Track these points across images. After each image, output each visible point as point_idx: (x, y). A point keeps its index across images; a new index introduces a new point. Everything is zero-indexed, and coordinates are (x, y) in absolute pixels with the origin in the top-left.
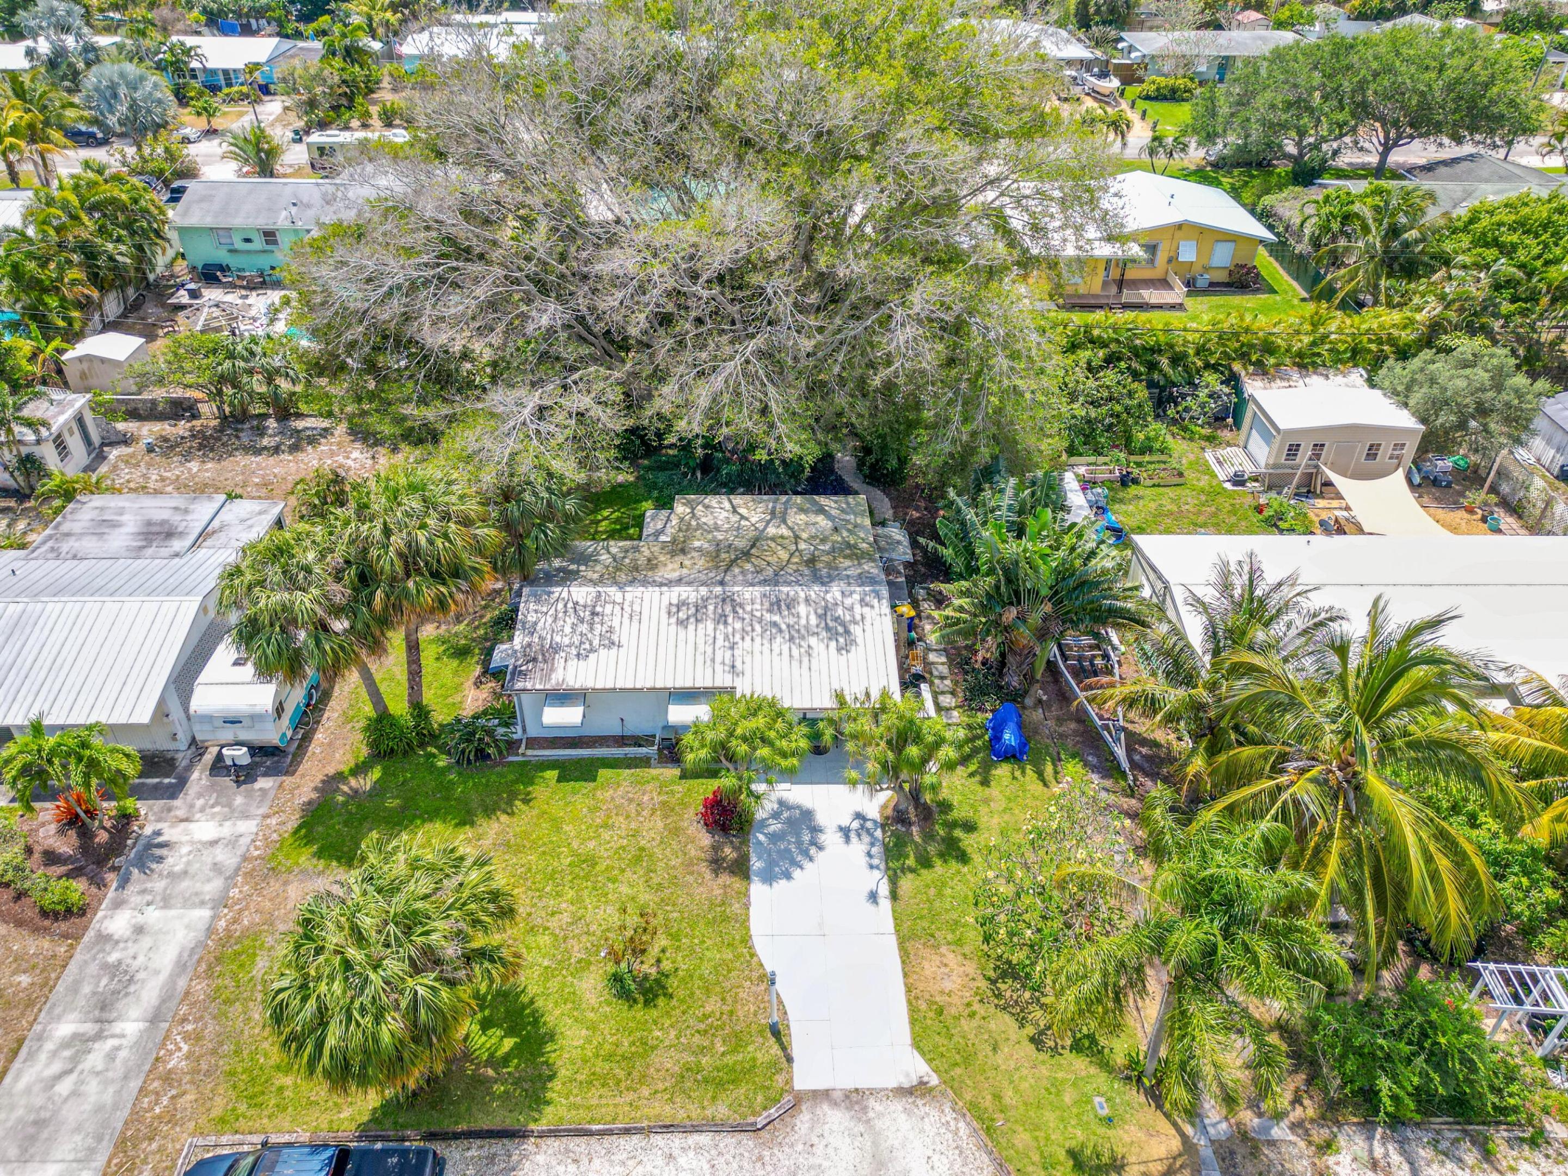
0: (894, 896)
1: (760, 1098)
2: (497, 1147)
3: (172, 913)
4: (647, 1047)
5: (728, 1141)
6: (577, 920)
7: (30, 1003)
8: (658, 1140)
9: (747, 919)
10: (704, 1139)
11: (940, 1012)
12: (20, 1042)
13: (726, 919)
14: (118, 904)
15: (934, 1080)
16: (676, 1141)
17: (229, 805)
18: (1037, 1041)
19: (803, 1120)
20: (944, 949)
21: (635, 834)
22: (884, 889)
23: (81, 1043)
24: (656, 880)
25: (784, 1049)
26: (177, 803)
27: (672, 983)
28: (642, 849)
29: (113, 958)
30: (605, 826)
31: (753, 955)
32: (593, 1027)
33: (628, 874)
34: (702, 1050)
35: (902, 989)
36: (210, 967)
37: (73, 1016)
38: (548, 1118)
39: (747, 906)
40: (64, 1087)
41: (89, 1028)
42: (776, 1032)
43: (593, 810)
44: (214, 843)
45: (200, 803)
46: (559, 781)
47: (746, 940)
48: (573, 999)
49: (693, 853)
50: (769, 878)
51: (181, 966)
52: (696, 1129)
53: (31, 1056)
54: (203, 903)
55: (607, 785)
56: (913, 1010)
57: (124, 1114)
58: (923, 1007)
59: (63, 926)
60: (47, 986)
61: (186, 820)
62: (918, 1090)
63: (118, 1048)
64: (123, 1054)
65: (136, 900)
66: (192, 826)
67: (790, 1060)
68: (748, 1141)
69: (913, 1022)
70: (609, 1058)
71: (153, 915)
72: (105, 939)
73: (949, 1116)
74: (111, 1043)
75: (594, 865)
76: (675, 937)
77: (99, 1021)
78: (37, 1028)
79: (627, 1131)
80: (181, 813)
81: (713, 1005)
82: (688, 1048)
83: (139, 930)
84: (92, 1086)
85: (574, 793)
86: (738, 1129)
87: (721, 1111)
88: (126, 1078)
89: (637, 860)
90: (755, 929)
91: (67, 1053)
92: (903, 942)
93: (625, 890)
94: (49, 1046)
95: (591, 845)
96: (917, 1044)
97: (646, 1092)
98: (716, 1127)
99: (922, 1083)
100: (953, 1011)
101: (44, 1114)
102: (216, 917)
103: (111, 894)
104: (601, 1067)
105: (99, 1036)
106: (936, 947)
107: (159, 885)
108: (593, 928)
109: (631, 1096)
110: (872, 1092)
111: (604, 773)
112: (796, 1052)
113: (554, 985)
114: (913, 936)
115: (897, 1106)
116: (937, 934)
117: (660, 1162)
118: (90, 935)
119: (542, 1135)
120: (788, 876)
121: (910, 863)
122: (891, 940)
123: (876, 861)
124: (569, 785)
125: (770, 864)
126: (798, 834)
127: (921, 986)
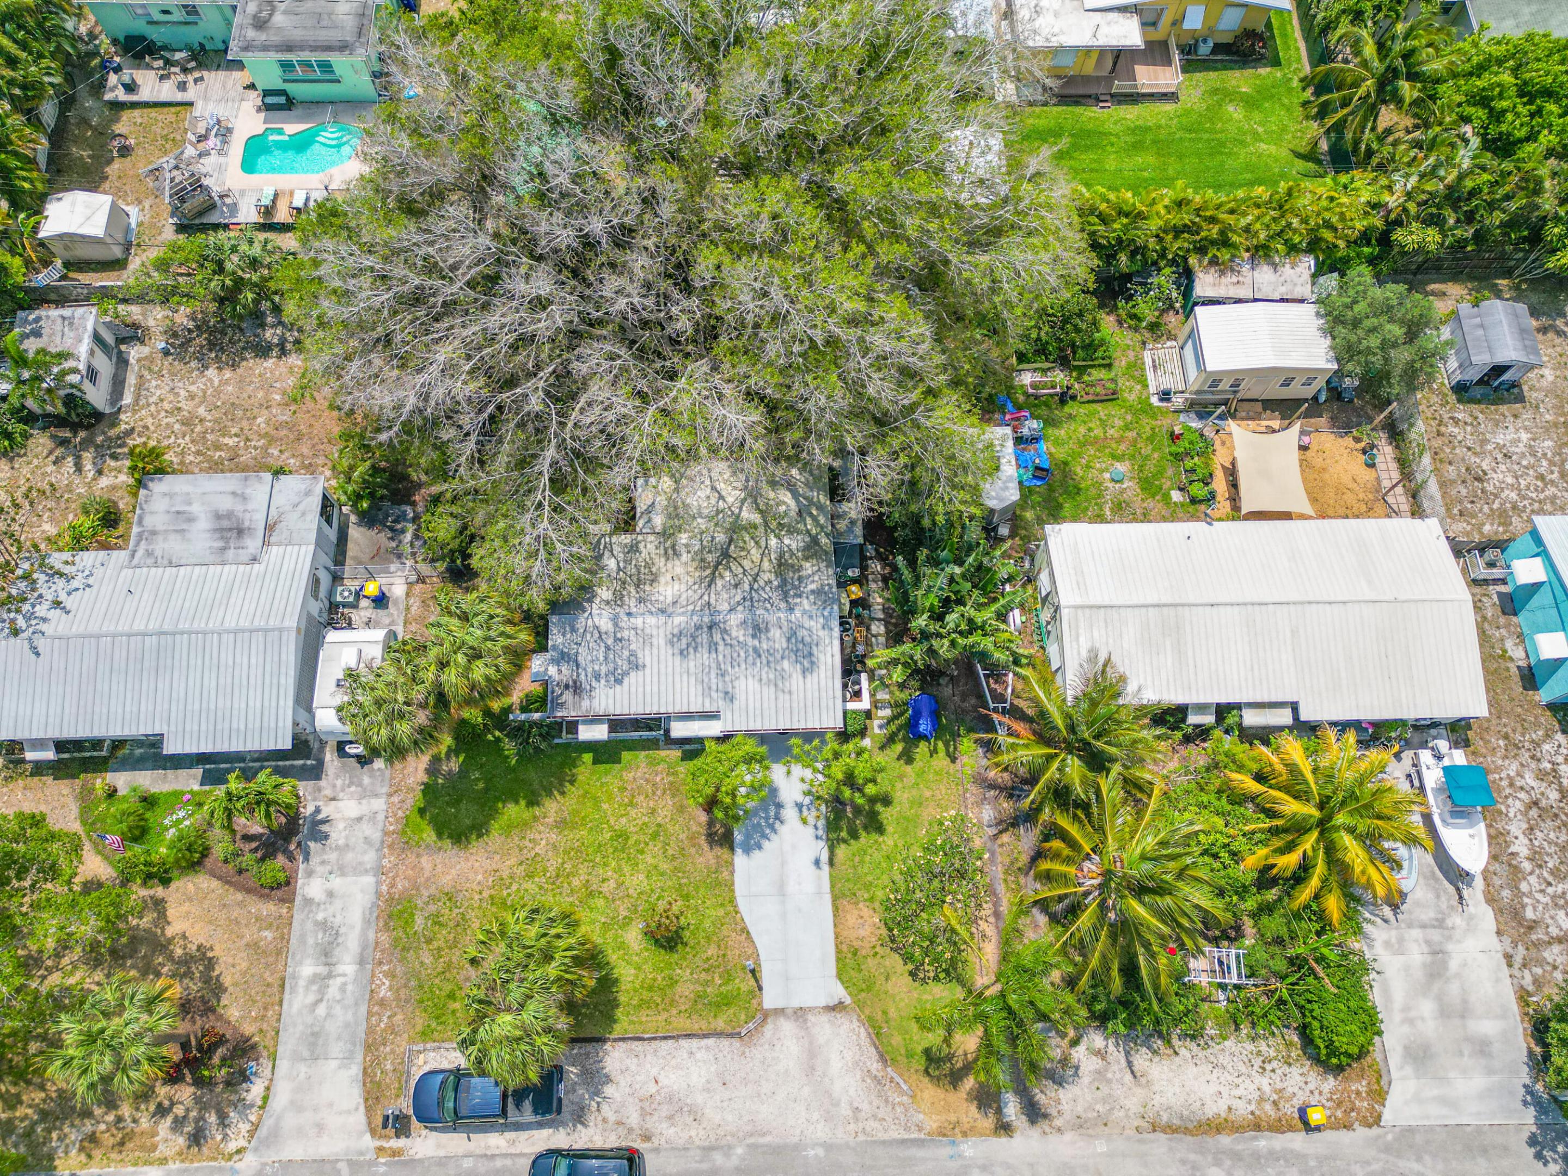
0: (831, 863)
1: (743, 1017)
2: (589, 1047)
3: (349, 879)
4: (673, 982)
5: (725, 1043)
6: (620, 885)
7: (279, 953)
8: (684, 1043)
9: (733, 884)
10: (711, 1042)
11: (855, 954)
12: (283, 980)
13: (718, 884)
14: (310, 874)
15: (848, 1001)
16: (695, 1043)
17: (360, 785)
18: (913, 974)
19: (769, 1029)
20: (861, 905)
21: (653, 812)
22: (825, 857)
23: (321, 981)
24: (670, 852)
25: (757, 981)
26: (323, 783)
27: (686, 934)
28: (659, 825)
29: (320, 917)
30: (631, 804)
31: (737, 912)
32: (638, 968)
33: (650, 847)
34: (707, 983)
35: (832, 936)
36: (386, 924)
37: (309, 961)
38: (617, 1031)
39: (732, 873)
40: (321, 1010)
41: (322, 970)
42: (753, 972)
43: (623, 789)
44: (359, 819)
45: (339, 782)
46: (594, 763)
47: (732, 901)
48: (622, 946)
50: (747, 850)
51: (367, 922)
52: (706, 1036)
53: (293, 990)
54: (366, 871)
55: (629, 768)
56: (838, 951)
57: (363, 1028)
58: (845, 949)
59: (279, 893)
60: (284, 939)
61: (334, 799)
62: (837, 1008)
63: (345, 984)
64: (350, 988)
65: (320, 869)
66: (340, 804)
67: (760, 988)
68: (736, 1043)
69: (838, 960)
70: (650, 989)
71: (337, 882)
72: (308, 902)
73: (856, 1024)
74: (339, 980)
75: (627, 838)
76: (686, 897)
77: (327, 964)
78: (290, 970)
79: (665, 1038)
80: (328, 792)
81: (712, 951)
82: (697, 981)
83: (331, 894)
84: (338, 1010)
86: (731, 1035)
87: (720, 1024)
88: (356, 1004)
89: (655, 836)
90: (737, 893)
91: (315, 988)
92: (836, 899)
93: (651, 861)
94: (302, 983)
95: (624, 820)
96: (839, 976)
97: (674, 1011)
98: (718, 1034)
99: (841, 1003)
100: (864, 952)
101: (316, 1029)
102: (378, 883)
103: (302, 867)
104: (646, 995)
105: (330, 976)
106: (856, 904)
107: (332, 856)
108: (631, 891)
109: (665, 1015)
110: (811, 1009)
111: (626, 755)
112: (765, 984)
113: (610, 935)
114: (842, 895)
115: (825, 1018)
116: (859, 894)
117: (685, 1056)
118: (298, 899)
119: (615, 1040)
120: (760, 847)
121: (844, 834)
122: (828, 898)
123: (820, 832)
124: (602, 767)
125: (748, 836)
126: (766, 810)
127: (845, 933)
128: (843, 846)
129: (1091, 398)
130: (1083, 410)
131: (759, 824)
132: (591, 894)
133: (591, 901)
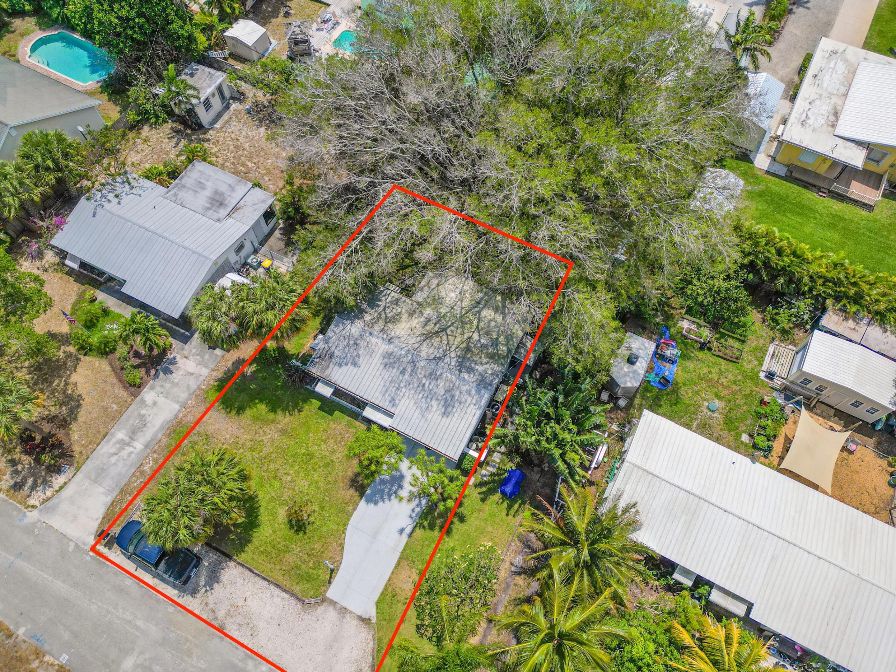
0: (410, 535)
1: (312, 593)
2: (223, 558)
3: (168, 401)
4: (287, 550)
5: (293, 602)
6: (293, 481)
7: (113, 419)
8: (272, 587)
9: (351, 516)
10: (286, 596)
11: (394, 596)
12: (107, 433)
13: (344, 511)
14: (152, 388)
15: (374, 621)
16: (277, 591)
17: (202, 357)
18: (418, 627)
19: (321, 609)
20: (414, 570)
21: (333, 452)
22: (408, 530)
23: (124, 444)
24: (329, 479)
25: (331, 577)
26: (187, 347)
27: (309, 528)
28: (332, 461)
29: (143, 412)
30: (324, 441)
31: (344, 533)
32: (274, 532)
33: (321, 470)
34: (305, 562)
35: (387, 578)
36: (170, 434)
37: (124, 431)
38: (241, 558)
39: (354, 509)
40: (113, 459)
41: (127, 439)
42: (332, 571)
43: (326, 431)
44: (192, 374)
45: (194, 351)
46: (319, 409)
47: (345, 525)
48: (274, 514)
49: (349, 473)
50: (369, 501)
51: (162, 427)
52: (285, 591)
53: (108, 441)
54: (178, 402)
55: (335, 421)
56: (386, 588)
57: (126, 480)
58: (390, 590)
59: (133, 389)
60: (120, 413)
61: (186, 357)
62: (365, 621)
63: (132, 453)
64: (133, 456)
65: (158, 389)
66: (188, 361)
67: (330, 582)
68: (299, 606)
69: (382, 594)
70: (274, 547)
71: (161, 399)
72: (143, 401)
73: (370, 637)
74: (131, 449)
75: (311, 459)
76: (322, 508)
77: (131, 438)
78: (113, 430)
79: (264, 579)
80: (185, 353)
81: (317, 546)
82: (300, 558)
83: (155, 403)
84: (121, 464)
85: (323, 418)
86: (299, 599)
87: (297, 589)
88: (131, 466)
89: (327, 465)
90: (350, 522)
91: (118, 446)
92: (402, 558)
93: (316, 477)
94: (114, 440)
96: (377, 604)
97: (278, 567)
98: (293, 594)
99: (369, 619)
100: (399, 598)
101: (105, 467)
102: (180, 411)
103: (151, 382)
104: (269, 549)
105: (128, 444)
106: (412, 568)
107: (168, 385)
108: (296, 488)
109: (272, 566)
110: (351, 612)
111: (337, 413)
112: (335, 582)
113: (272, 505)
114: (407, 559)
115: (355, 622)
116: (417, 563)
117: (269, 595)
118: (139, 397)
119: (239, 563)
120: (376, 503)
121: (426, 523)
122: (398, 555)
123: (414, 515)
124: (322, 413)
125: (373, 494)
126: (392, 485)
127: (395, 581)
128: (422, 530)
129: (721, 354)
130: (712, 359)
131: (383, 491)
132: (275, 477)
133: (273, 481)
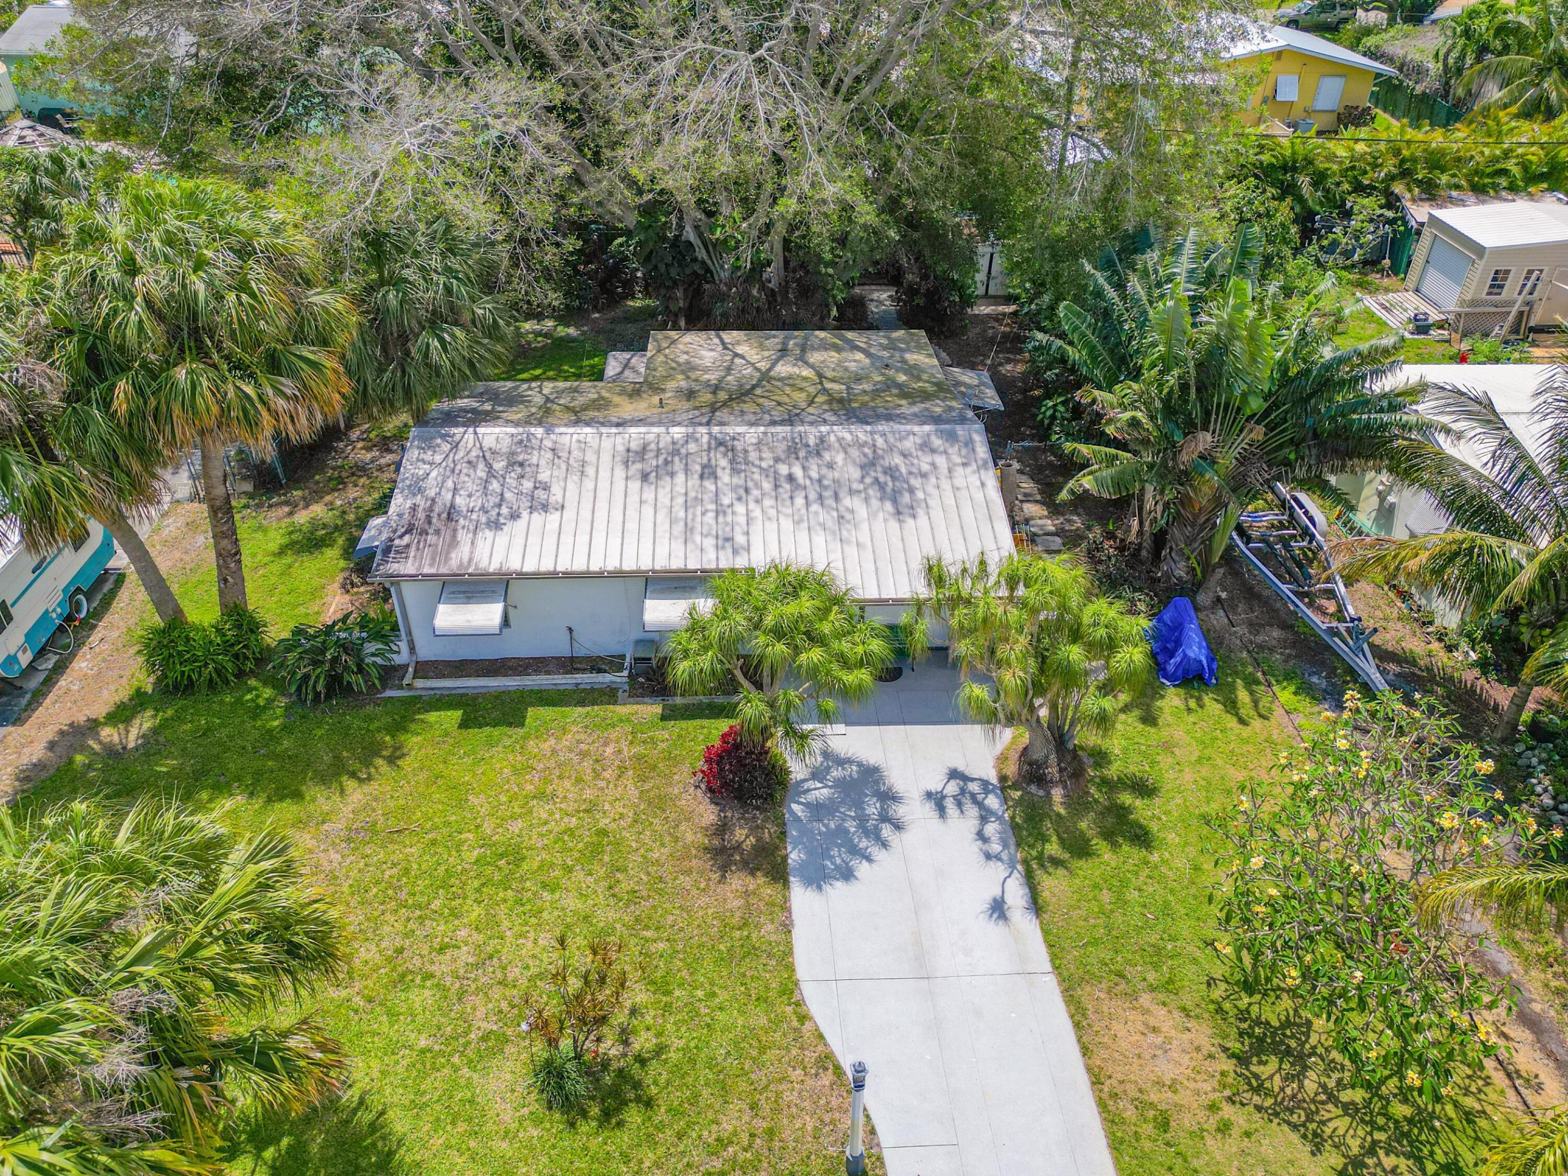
0: (1036, 906)
9: (789, 952)
11: (1164, 1124)
13: (752, 952)
20: (1145, 1000)
21: (591, 808)
22: (1016, 895)
24: (626, 886)
27: (655, 1076)
31: (804, 1018)
35: (1082, 1080)
39: (787, 928)
43: (524, 769)
46: (464, 725)
47: (790, 989)
49: (689, 837)
50: (818, 880)
55: (543, 732)
56: (1111, 1120)
58: (1130, 1113)
69: (1116, 1145)
75: (519, 860)
76: (662, 987)
81: (734, 1121)
85: (490, 743)
89: (595, 851)
90: (802, 973)
92: (1070, 985)
95: (516, 827)
100: (1187, 1121)
106: (1132, 996)
111: (537, 713)
114: (1088, 978)
116: (1129, 972)
120: (847, 875)
122: (1050, 986)
123: (996, 847)
128: (1061, 872)
